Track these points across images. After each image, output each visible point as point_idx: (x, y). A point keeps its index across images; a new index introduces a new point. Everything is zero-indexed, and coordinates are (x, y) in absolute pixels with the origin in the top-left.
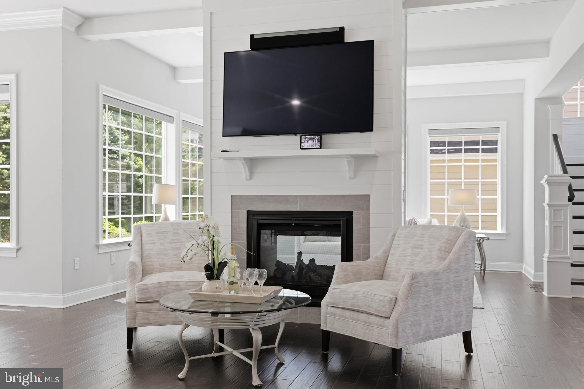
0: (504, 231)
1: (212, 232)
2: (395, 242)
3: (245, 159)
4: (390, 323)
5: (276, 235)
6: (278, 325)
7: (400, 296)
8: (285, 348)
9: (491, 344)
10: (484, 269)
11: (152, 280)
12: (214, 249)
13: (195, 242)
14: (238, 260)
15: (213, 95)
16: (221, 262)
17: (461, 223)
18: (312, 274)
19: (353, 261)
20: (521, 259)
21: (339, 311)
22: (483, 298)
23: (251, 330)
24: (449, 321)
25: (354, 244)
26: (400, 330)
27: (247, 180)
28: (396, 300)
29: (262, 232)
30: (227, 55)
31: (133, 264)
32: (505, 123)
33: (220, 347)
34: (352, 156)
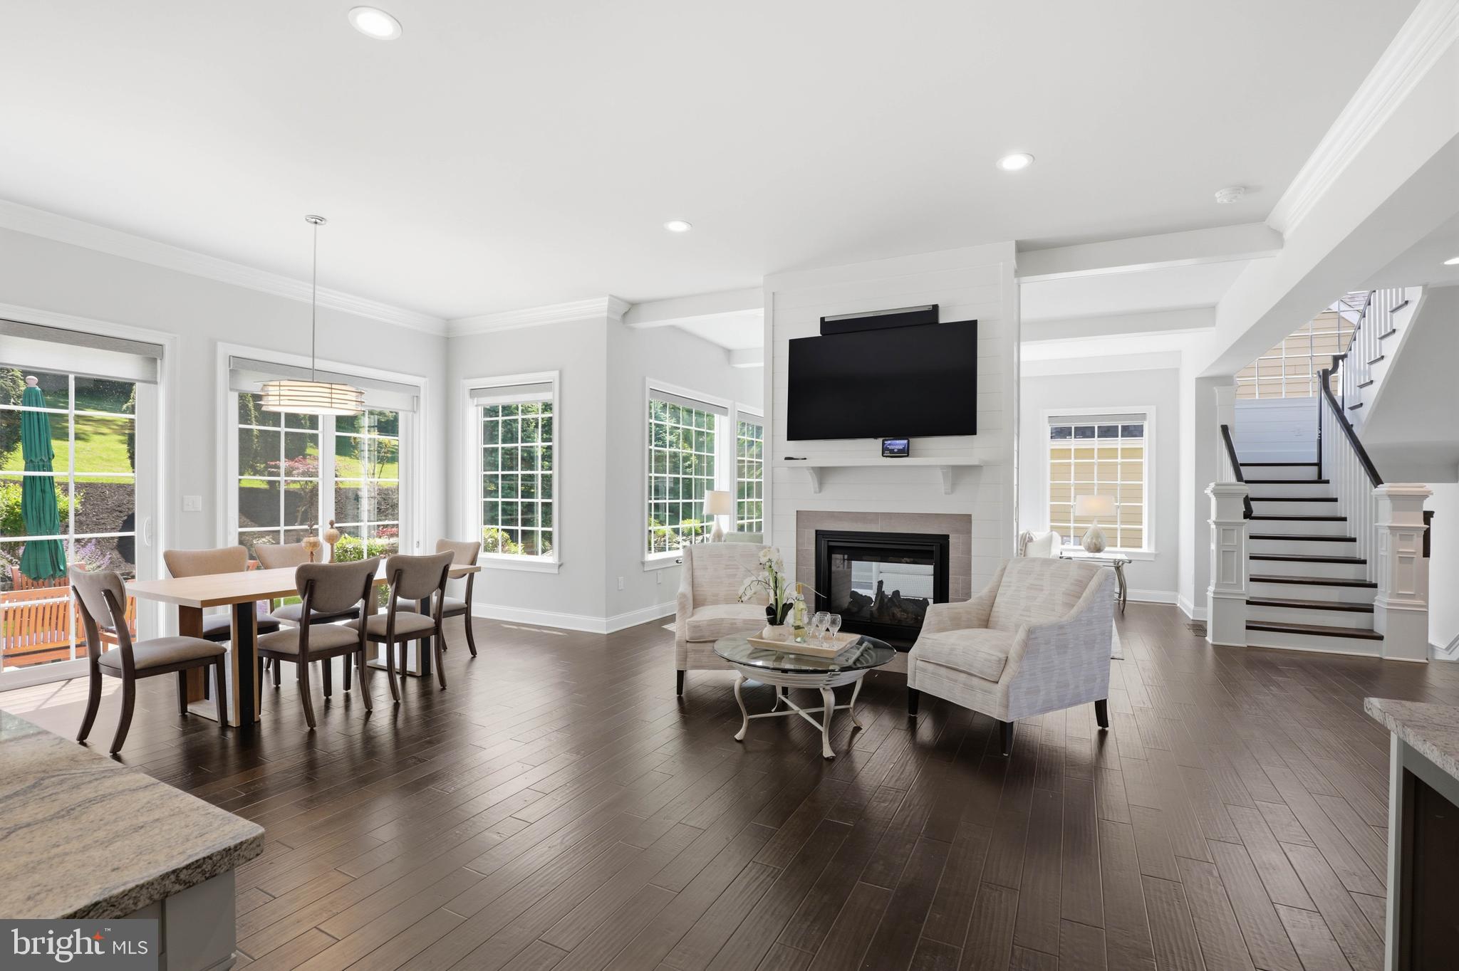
0: (1152, 550)
1: (775, 568)
2: (1004, 579)
3: (813, 468)
4: (999, 688)
5: (850, 559)
6: (854, 684)
7: (1013, 655)
8: (863, 706)
9: (1134, 715)
10: (1124, 600)
11: (706, 614)
12: (776, 587)
13: (755, 579)
14: (805, 601)
15: (775, 405)
16: (785, 604)
17: (1092, 538)
18: (897, 611)
19: (948, 602)
20: (1175, 586)
21: (930, 667)
22: (1122, 643)
23: (821, 690)
24: (1077, 687)
25: (950, 576)
26: (1011, 699)
27: (815, 492)
28: (1006, 661)
29: (834, 556)
30: (792, 343)
31: (684, 596)
32: (1154, 408)
33: (783, 702)
34: (948, 466)
